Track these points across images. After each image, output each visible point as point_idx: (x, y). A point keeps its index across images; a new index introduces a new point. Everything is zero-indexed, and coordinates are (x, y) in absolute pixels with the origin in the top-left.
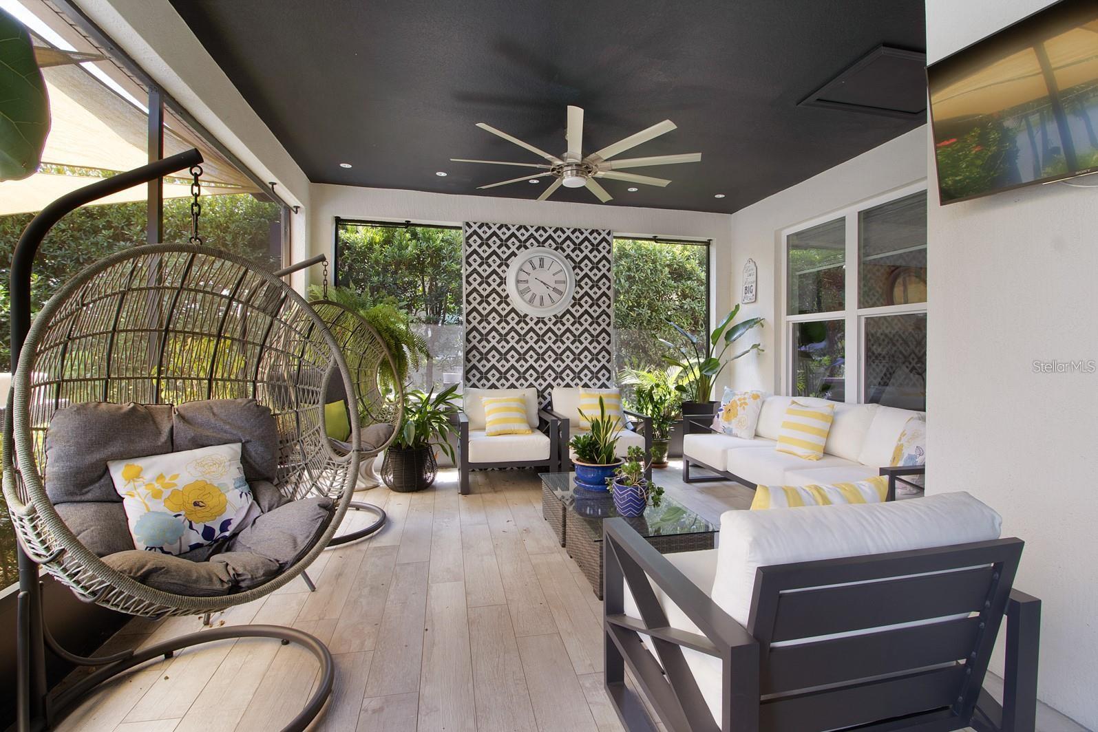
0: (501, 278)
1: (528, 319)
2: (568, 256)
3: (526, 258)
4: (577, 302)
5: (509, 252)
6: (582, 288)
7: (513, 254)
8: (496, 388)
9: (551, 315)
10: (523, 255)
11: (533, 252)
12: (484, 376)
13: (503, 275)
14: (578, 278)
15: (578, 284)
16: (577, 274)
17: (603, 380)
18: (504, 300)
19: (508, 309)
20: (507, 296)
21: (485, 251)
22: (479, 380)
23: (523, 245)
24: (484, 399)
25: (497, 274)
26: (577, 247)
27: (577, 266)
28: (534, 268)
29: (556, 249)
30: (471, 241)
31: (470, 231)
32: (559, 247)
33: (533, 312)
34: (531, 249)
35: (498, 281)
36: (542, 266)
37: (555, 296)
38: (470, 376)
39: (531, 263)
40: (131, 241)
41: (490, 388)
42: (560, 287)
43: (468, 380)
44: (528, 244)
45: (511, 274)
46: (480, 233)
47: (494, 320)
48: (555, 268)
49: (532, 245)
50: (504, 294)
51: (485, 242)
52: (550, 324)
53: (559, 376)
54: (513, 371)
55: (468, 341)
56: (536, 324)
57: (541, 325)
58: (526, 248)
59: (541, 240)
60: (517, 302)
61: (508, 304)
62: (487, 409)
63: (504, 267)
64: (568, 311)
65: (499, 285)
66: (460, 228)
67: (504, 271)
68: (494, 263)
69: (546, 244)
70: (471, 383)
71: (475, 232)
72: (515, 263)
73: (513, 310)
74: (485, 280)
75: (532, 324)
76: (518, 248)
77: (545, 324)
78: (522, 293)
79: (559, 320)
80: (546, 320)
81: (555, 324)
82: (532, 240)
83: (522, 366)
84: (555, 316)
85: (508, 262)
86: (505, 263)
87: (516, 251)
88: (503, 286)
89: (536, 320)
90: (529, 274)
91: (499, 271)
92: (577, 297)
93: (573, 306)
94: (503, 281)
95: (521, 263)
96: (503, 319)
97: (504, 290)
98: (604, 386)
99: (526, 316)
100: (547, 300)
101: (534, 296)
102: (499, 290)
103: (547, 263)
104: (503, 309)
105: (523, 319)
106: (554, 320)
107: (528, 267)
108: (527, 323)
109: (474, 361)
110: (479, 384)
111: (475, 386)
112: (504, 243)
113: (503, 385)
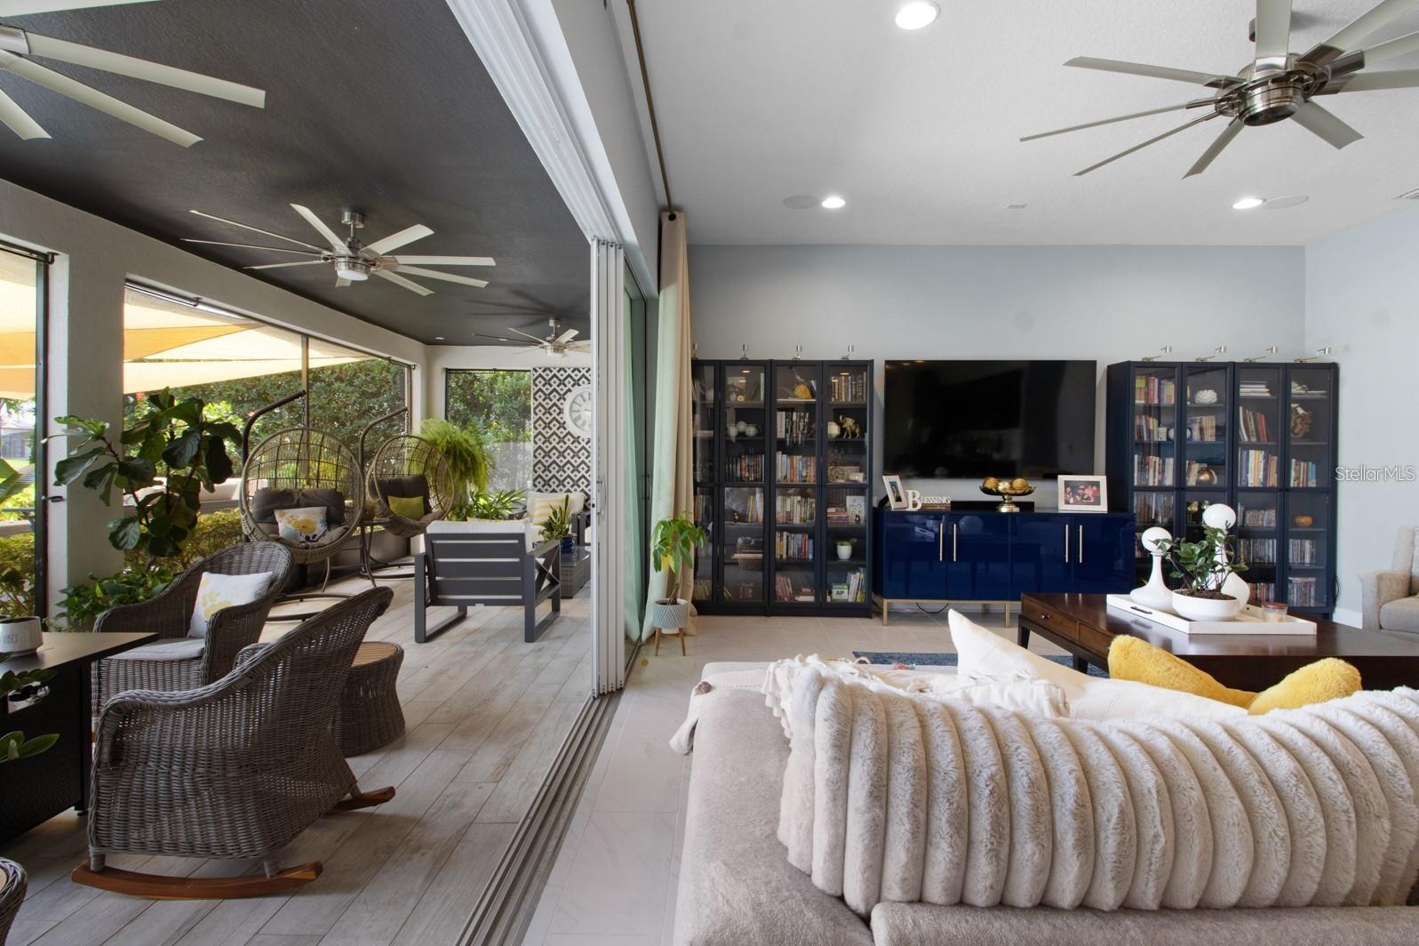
0: (559, 409)
1: (580, 440)
3: (579, 393)
5: (565, 389)
7: (569, 390)
8: (556, 492)
10: (576, 390)
11: (584, 388)
12: (547, 483)
13: (561, 407)
18: (562, 425)
19: (565, 432)
20: (564, 423)
21: (549, 389)
22: (544, 486)
23: (577, 383)
25: (557, 406)
28: (584, 400)
30: (537, 381)
31: (536, 375)
33: (584, 435)
34: (583, 386)
35: (558, 411)
38: (536, 483)
39: (582, 396)
41: (551, 492)
43: (535, 486)
44: (580, 382)
45: (566, 406)
46: (544, 375)
47: (554, 441)
49: (584, 383)
50: (562, 421)
51: (548, 383)
54: (568, 480)
55: (535, 457)
58: (579, 385)
60: (570, 425)
61: (565, 429)
63: (562, 401)
65: (558, 414)
66: (529, 371)
67: (562, 404)
68: (555, 397)
70: (538, 488)
71: (540, 375)
72: (569, 397)
73: (569, 433)
74: (548, 411)
75: (583, 444)
76: (573, 386)
78: (575, 420)
82: (583, 379)
83: (576, 476)
85: (565, 396)
86: (562, 397)
87: (571, 388)
88: (561, 415)
89: (587, 440)
90: (580, 406)
91: (558, 403)
94: (561, 411)
95: (575, 396)
96: (562, 440)
97: (562, 418)
99: (578, 437)
101: (584, 422)
102: (558, 418)
104: (561, 433)
105: (576, 439)
107: (579, 400)
108: (580, 443)
109: (540, 472)
110: (543, 489)
111: (539, 491)
112: (562, 383)
113: (561, 490)
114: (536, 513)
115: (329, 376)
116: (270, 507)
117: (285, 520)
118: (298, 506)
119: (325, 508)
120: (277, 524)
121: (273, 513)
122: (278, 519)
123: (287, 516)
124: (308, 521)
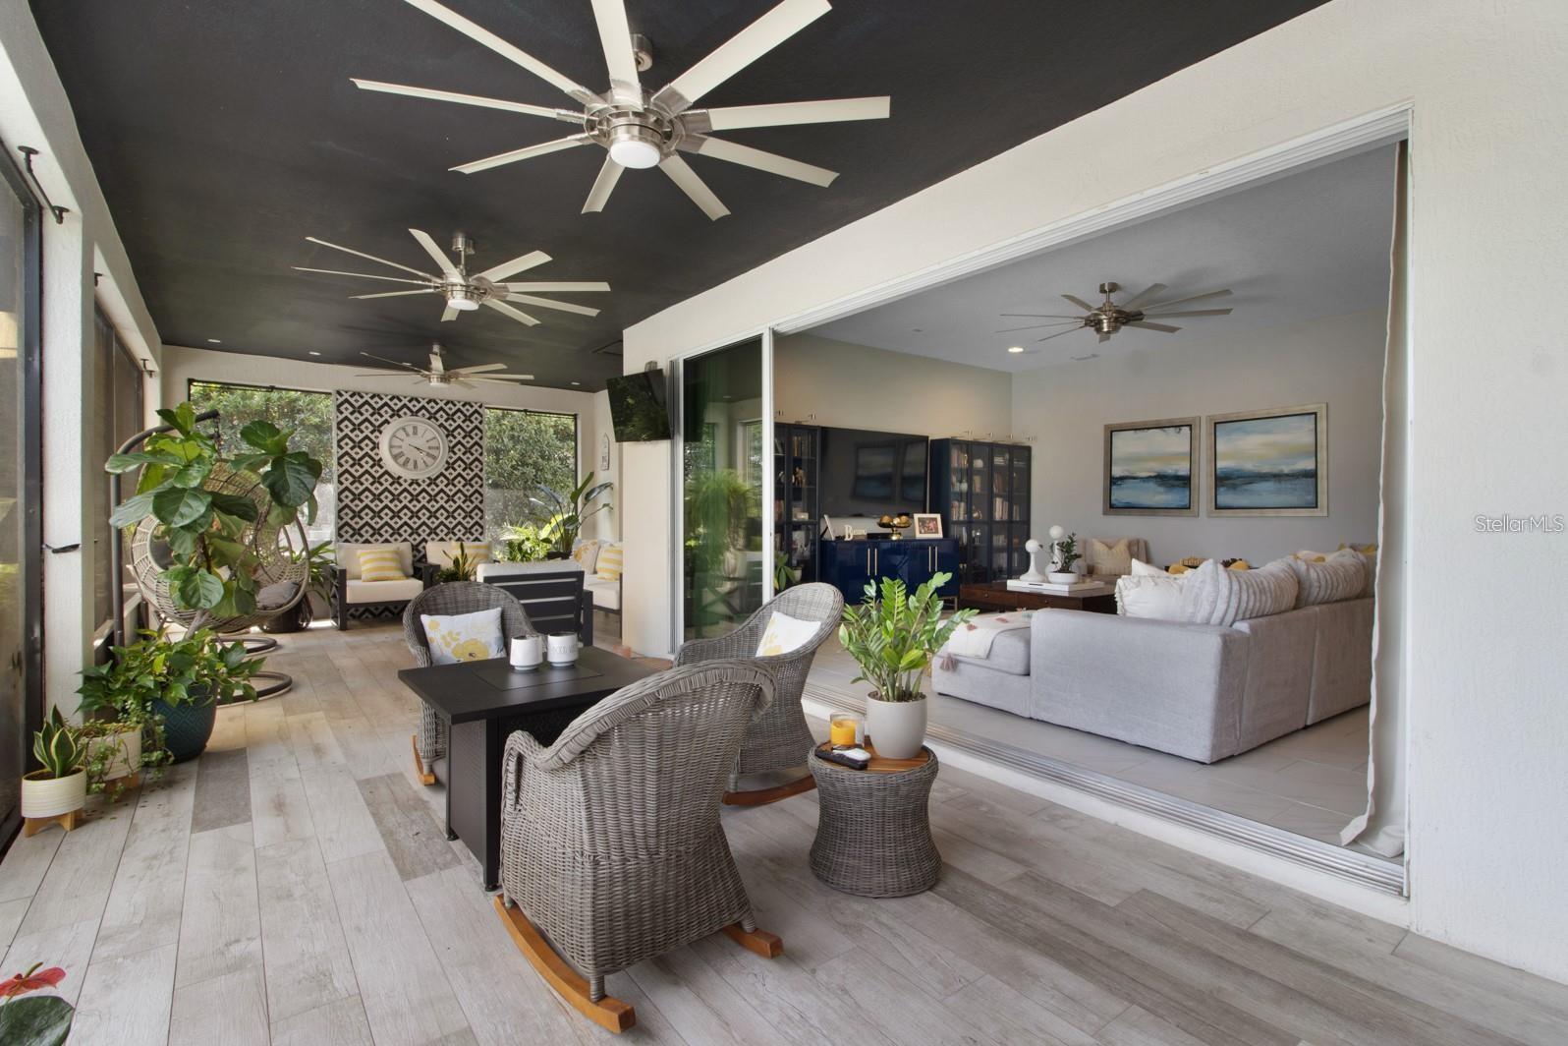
0: (374, 443)
1: (401, 481)
2: (441, 425)
3: (401, 426)
4: (450, 466)
5: (381, 420)
6: (455, 454)
7: (386, 422)
8: (370, 542)
9: (425, 477)
10: (396, 423)
11: (406, 420)
12: (357, 532)
13: (376, 441)
14: (451, 445)
15: (452, 450)
16: (451, 441)
17: (476, 535)
18: (378, 463)
19: (381, 471)
20: (381, 460)
21: (357, 418)
22: (352, 536)
23: (396, 414)
24: (359, 552)
25: (370, 439)
26: (450, 417)
27: (450, 434)
28: (407, 435)
29: (429, 419)
30: (342, 408)
31: (341, 399)
32: (432, 417)
33: (407, 475)
34: (404, 418)
35: (371, 445)
36: (415, 433)
37: (429, 460)
38: (342, 532)
39: (404, 429)
41: (364, 542)
42: (434, 452)
43: (341, 536)
44: (401, 413)
45: (384, 441)
46: (350, 402)
47: (367, 481)
48: (429, 435)
49: (405, 414)
50: (377, 458)
51: (357, 410)
52: (424, 486)
53: (433, 531)
54: (387, 528)
55: (340, 500)
56: (410, 485)
57: (415, 486)
58: (400, 416)
59: (415, 410)
60: (389, 464)
61: (381, 467)
62: (362, 560)
63: (377, 433)
64: (442, 474)
65: (372, 450)
66: (330, 394)
67: (377, 437)
68: (367, 429)
69: (420, 414)
70: (343, 539)
71: (346, 401)
72: (388, 430)
73: (386, 472)
74: (357, 445)
75: (405, 485)
76: (391, 417)
77: (419, 485)
78: (395, 457)
79: (433, 481)
80: (420, 481)
81: (428, 485)
82: (405, 410)
83: (396, 523)
84: (429, 478)
85: (382, 429)
86: (378, 429)
87: (389, 419)
88: (376, 451)
89: (409, 481)
90: (402, 440)
91: (372, 437)
92: (451, 461)
93: (446, 470)
94: (376, 446)
95: (394, 430)
96: (376, 480)
97: (377, 454)
98: (477, 539)
99: (400, 477)
100: (420, 464)
101: (407, 461)
102: (372, 454)
103: (420, 431)
104: (377, 472)
105: (397, 480)
106: (428, 481)
107: (401, 434)
108: (401, 485)
109: (347, 519)
111: (347, 541)
112: (376, 411)
113: (377, 540)
114: (364, 568)
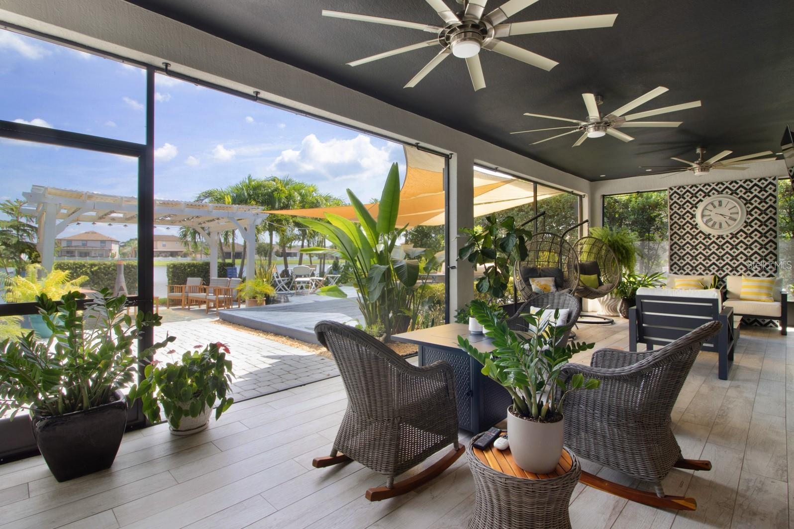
0: (692, 215)
1: (711, 237)
2: (741, 198)
3: (710, 201)
4: (748, 224)
5: (697, 200)
6: (752, 215)
7: (701, 201)
8: (690, 274)
9: (728, 233)
10: (707, 200)
11: (715, 198)
12: (681, 268)
13: (693, 213)
14: (749, 210)
15: (749, 213)
16: (749, 207)
17: (771, 272)
18: (695, 226)
19: (697, 231)
20: (697, 224)
21: (681, 202)
22: (679, 270)
23: (707, 195)
24: (676, 280)
25: (690, 213)
26: (748, 191)
27: (748, 202)
28: (715, 207)
29: (731, 194)
30: (673, 197)
31: (672, 192)
32: (734, 192)
33: (715, 232)
34: (713, 196)
35: (690, 216)
36: (720, 205)
37: (730, 222)
38: (673, 268)
39: (712, 204)
40: (524, 211)
41: (683, 274)
42: (734, 216)
43: (671, 270)
44: (711, 194)
45: (698, 213)
46: (678, 192)
47: (688, 238)
48: (730, 206)
49: (713, 194)
50: (694, 224)
51: (682, 197)
52: (727, 239)
53: (735, 269)
55: (671, 249)
56: (717, 239)
57: (721, 239)
58: (709, 196)
59: (720, 190)
60: (702, 227)
61: (697, 229)
62: (676, 284)
63: (694, 209)
64: (741, 230)
65: (691, 219)
66: (666, 190)
67: (694, 211)
68: (688, 207)
69: (724, 192)
70: (674, 272)
71: (675, 192)
72: (701, 206)
73: (701, 232)
74: (682, 217)
75: (714, 239)
76: (704, 197)
77: (724, 239)
78: (706, 223)
79: (734, 236)
80: (724, 236)
81: (731, 238)
82: (714, 191)
84: (731, 234)
85: (697, 205)
86: (695, 206)
87: (702, 199)
88: (694, 219)
89: (716, 237)
90: (711, 211)
91: (691, 211)
92: (749, 221)
93: (745, 227)
94: (693, 216)
95: (706, 204)
96: (694, 237)
97: (694, 221)
98: (771, 276)
99: (710, 234)
100: (724, 225)
101: (715, 223)
102: (691, 221)
103: (724, 204)
104: (694, 232)
105: (708, 236)
106: (730, 236)
107: (710, 207)
108: (710, 239)
109: (675, 260)
110: (679, 273)
111: (675, 273)
112: (694, 195)
113: (694, 273)
115: (527, 208)
116: (527, 276)
117: (535, 284)
118: (540, 276)
119: (554, 278)
120: (531, 286)
121: (528, 280)
122: (531, 283)
123: (536, 281)
124: (546, 285)
